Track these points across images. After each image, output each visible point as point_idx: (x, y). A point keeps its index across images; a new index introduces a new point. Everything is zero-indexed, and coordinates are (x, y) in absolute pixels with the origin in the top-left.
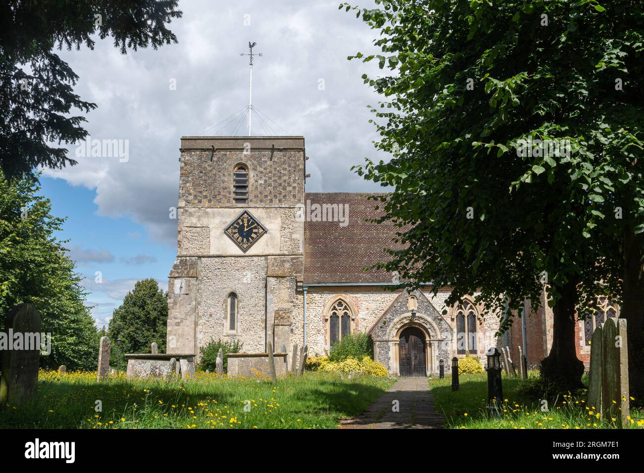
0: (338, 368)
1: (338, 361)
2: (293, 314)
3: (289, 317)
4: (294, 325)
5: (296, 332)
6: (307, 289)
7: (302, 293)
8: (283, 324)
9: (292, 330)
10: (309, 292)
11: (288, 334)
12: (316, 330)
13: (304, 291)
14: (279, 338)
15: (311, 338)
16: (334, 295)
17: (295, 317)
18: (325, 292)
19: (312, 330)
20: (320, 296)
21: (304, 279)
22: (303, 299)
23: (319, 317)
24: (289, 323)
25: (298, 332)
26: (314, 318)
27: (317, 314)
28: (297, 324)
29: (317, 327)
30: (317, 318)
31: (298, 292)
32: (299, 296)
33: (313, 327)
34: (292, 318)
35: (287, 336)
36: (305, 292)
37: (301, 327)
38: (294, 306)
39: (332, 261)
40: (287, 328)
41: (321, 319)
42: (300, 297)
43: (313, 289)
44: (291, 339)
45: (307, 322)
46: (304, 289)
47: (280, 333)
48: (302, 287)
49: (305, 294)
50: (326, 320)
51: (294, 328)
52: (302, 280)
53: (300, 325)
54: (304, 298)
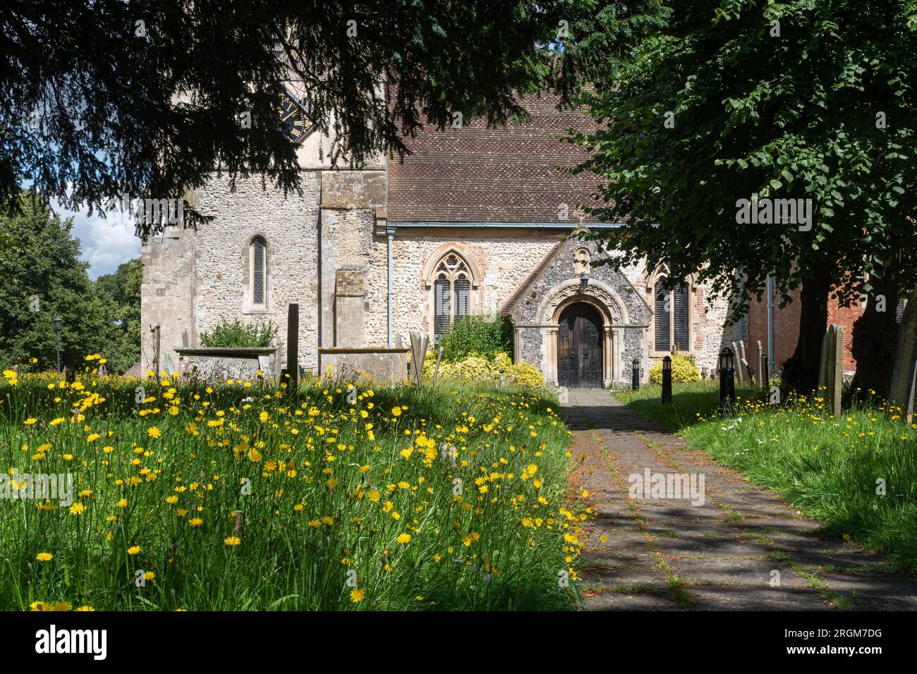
0: (452, 372)
1: (451, 360)
2: (368, 277)
3: (361, 282)
4: (370, 295)
5: (374, 309)
6: (394, 232)
7: (384, 239)
8: (351, 293)
9: (367, 305)
10: (396, 238)
11: (361, 312)
12: (409, 305)
13: (388, 235)
14: (344, 319)
15: (400, 319)
16: (442, 243)
17: (372, 281)
18: (425, 238)
19: (402, 305)
20: (416, 244)
21: (389, 213)
22: (386, 249)
23: (416, 283)
24: (362, 293)
25: (378, 308)
26: (405, 284)
27: (411, 277)
28: (375, 295)
29: (411, 301)
30: (411, 284)
31: (377, 238)
32: (379, 244)
33: (404, 300)
34: (368, 282)
35: (358, 315)
36: (391, 238)
37: (382, 300)
38: (371, 262)
39: (437, 181)
40: (358, 301)
41: (419, 286)
42: (382, 246)
43: (404, 233)
44: (365, 321)
45: (394, 291)
46: (388, 231)
47: (345, 309)
48: (385, 228)
49: (390, 242)
50: (428, 288)
51: (370, 301)
52: (386, 216)
53: (380, 296)
54: (388, 247)
